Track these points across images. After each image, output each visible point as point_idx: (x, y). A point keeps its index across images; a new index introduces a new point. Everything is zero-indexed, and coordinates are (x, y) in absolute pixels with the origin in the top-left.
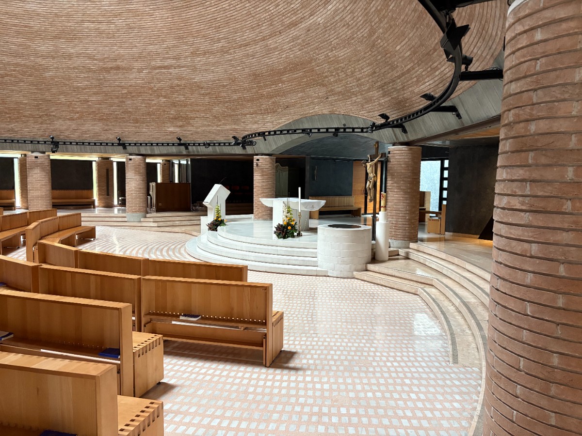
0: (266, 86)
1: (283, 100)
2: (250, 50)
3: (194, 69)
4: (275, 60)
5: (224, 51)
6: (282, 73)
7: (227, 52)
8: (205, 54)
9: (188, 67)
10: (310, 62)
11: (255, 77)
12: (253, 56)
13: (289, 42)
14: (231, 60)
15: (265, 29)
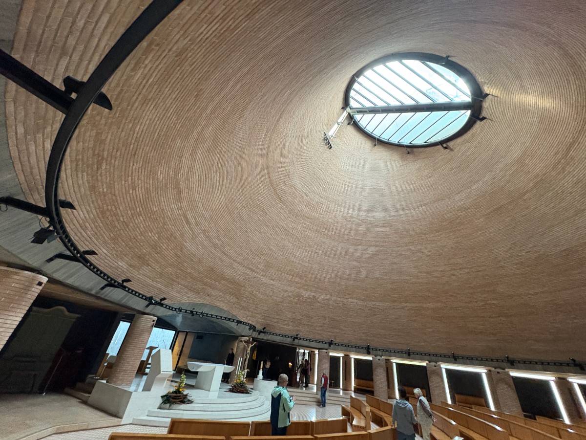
0: (210, 278)
1: (210, 291)
2: (224, 258)
3: (194, 237)
4: (228, 272)
5: (215, 246)
6: (225, 279)
7: (215, 248)
8: (208, 237)
9: (193, 233)
10: (242, 286)
11: (212, 269)
12: (222, 261)
13: (242, 272)
14: (212, 253)
15: (240, 259)
